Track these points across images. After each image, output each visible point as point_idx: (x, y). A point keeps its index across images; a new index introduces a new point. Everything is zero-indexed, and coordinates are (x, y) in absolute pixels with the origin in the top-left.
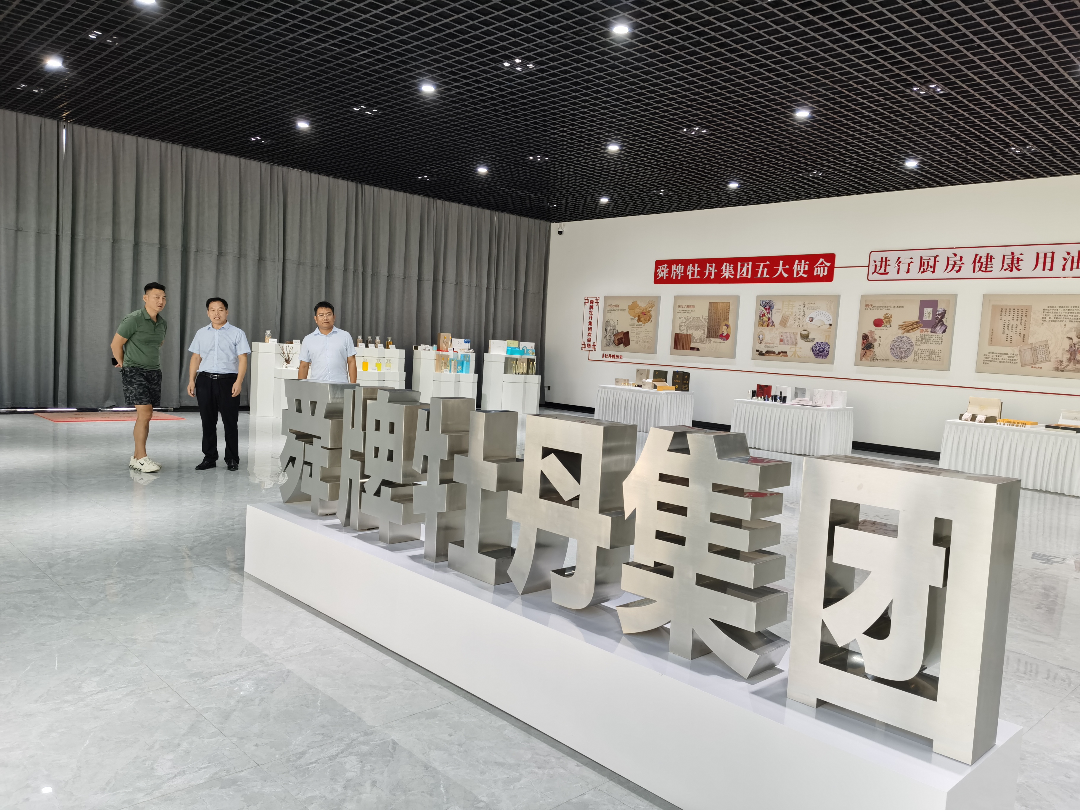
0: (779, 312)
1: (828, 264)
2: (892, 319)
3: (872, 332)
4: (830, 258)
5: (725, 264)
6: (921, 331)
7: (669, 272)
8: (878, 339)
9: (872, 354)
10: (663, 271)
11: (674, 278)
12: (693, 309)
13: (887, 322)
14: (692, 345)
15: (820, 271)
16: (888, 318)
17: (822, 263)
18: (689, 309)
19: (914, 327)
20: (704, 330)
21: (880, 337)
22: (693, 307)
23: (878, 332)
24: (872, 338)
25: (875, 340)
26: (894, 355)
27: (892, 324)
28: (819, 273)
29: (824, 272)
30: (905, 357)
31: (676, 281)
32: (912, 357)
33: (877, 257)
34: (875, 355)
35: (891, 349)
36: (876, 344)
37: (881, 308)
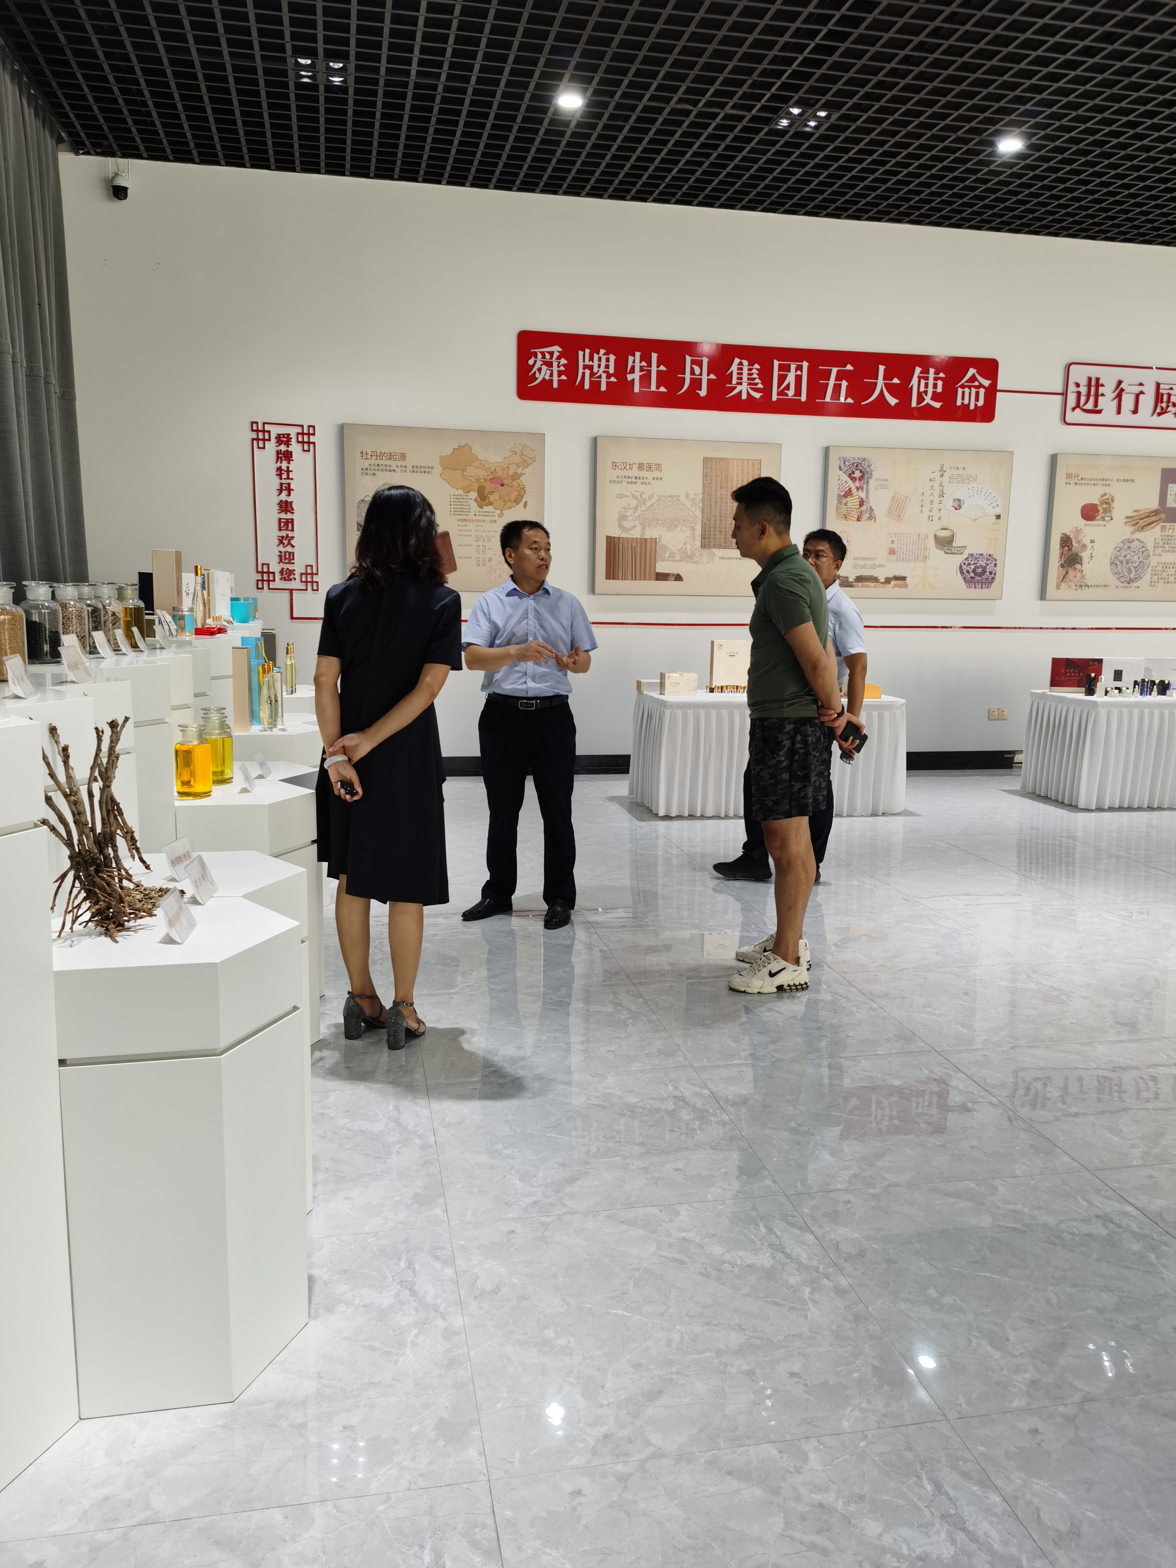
0: (887, 487)
1: (986, 383)
2: (1114, 505)
3: (1078, 531)
4: (989, 368)
5: (737, 361)
6: (1163, 529)
7: (571, 369)
8: (1089, 545)
9: (1079, 574)
10: (549, 365)
11: (587, 386)
12: (657, 474)
13: (1105, 511)
14: (661, 568)
15: (966, 397)
16: (1108, 502)
17: (973, 379)
18: (644, 474)
19: (1151, 520)
20: (693, 529)
21: (1092, 541)
22: (659, 467)
23: (1090, 531)
24: (1079, 542)
25: (1084, 546)
26: (1118, 575)
27: (1115, 513)
28: (966, 402)
29: (977, 399)
30: (1136, 580)
31: (594, 396)
32: (1147, 578)
33: (1079, 375)
34: (1083, 577)
35: (1112, 564)
36: (1085, 555)
37: (1093, 482)
